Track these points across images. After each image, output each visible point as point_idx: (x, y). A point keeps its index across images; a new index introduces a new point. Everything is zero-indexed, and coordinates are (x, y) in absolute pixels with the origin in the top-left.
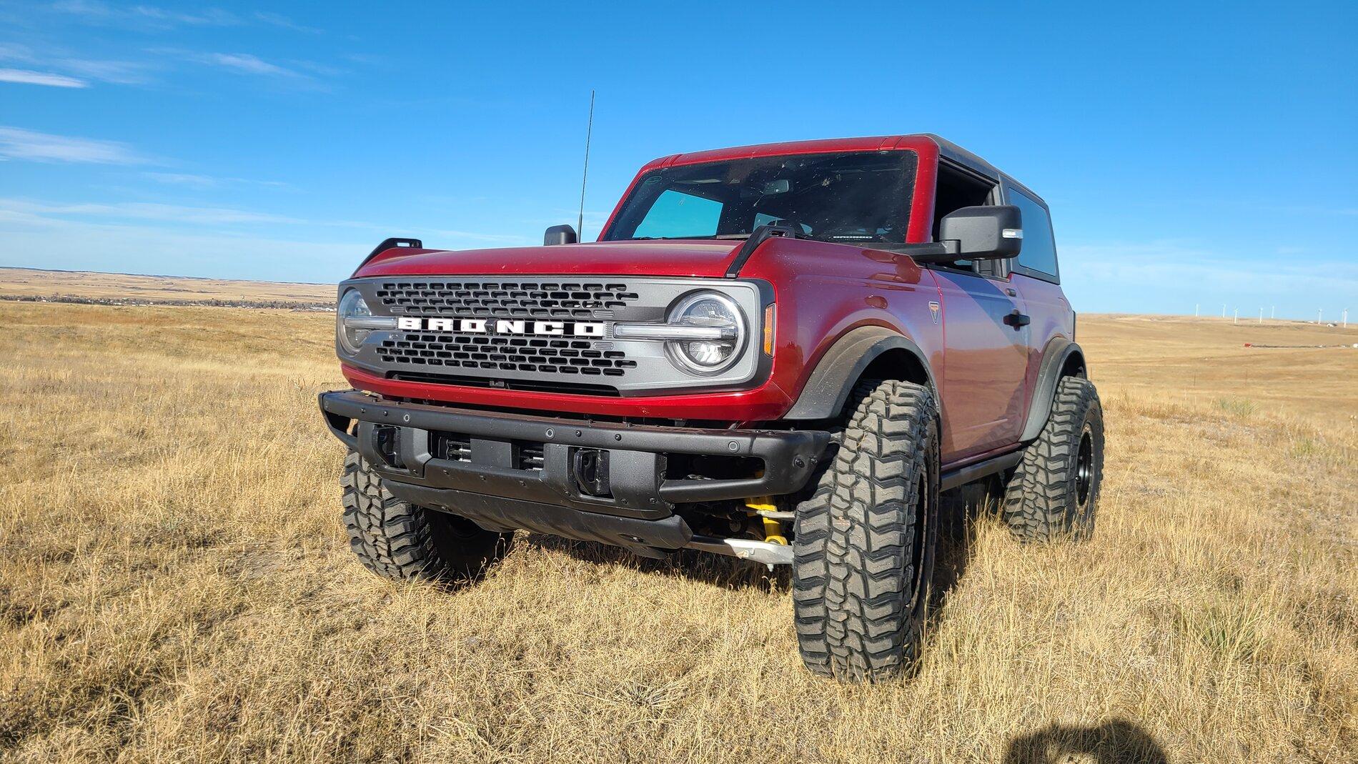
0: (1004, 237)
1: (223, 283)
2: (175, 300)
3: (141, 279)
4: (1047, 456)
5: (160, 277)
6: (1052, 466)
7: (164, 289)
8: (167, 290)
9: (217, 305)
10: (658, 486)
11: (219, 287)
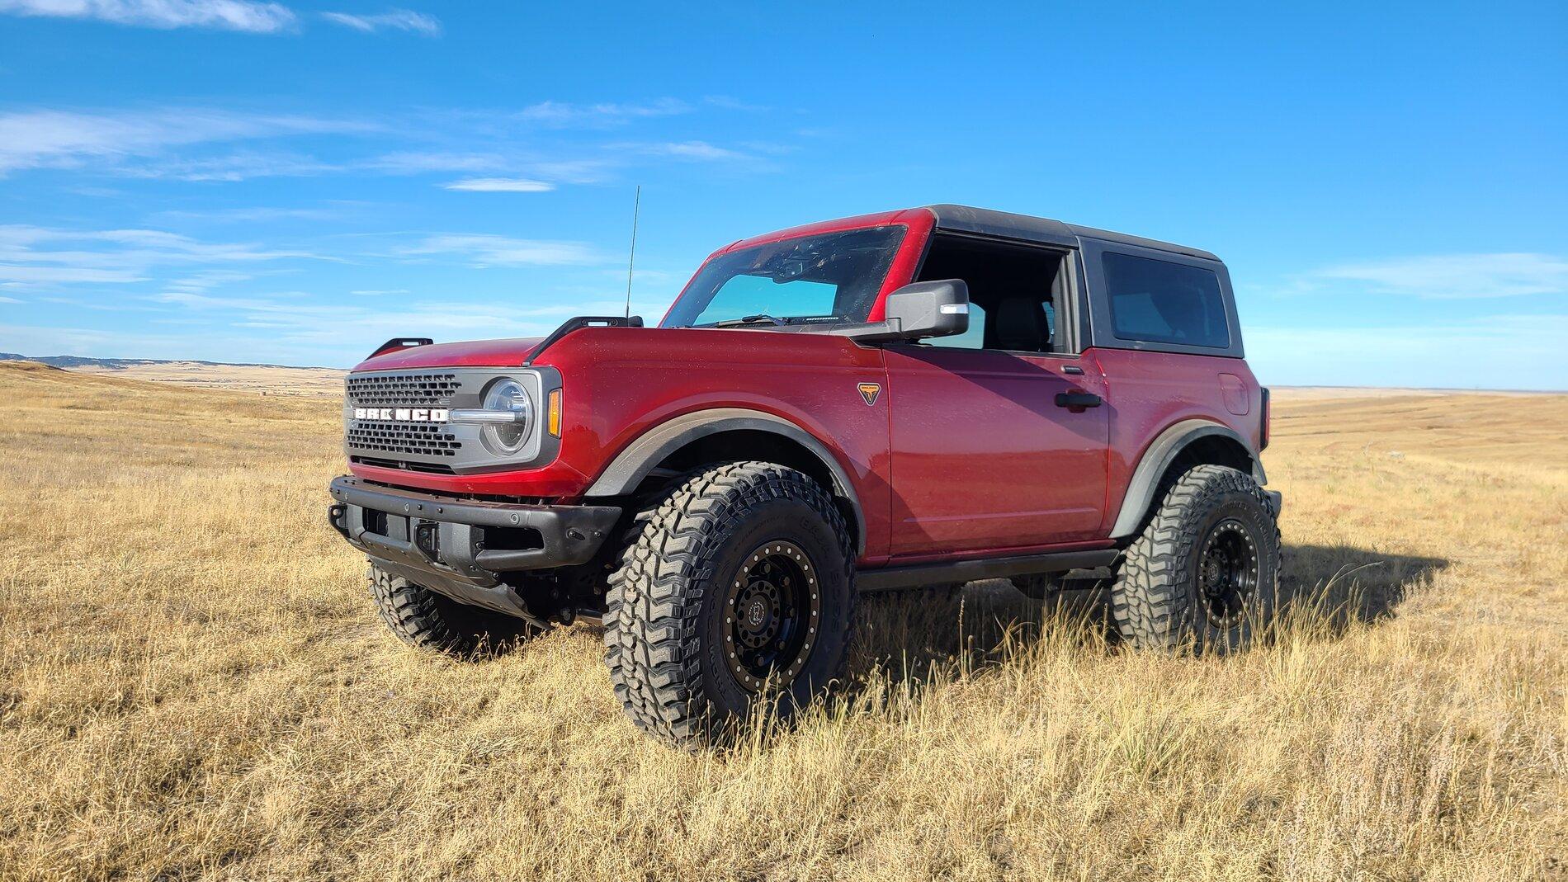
0: (942, 312)
4: (1148, 555)
6: (1153, 567)
10: (474, 555)
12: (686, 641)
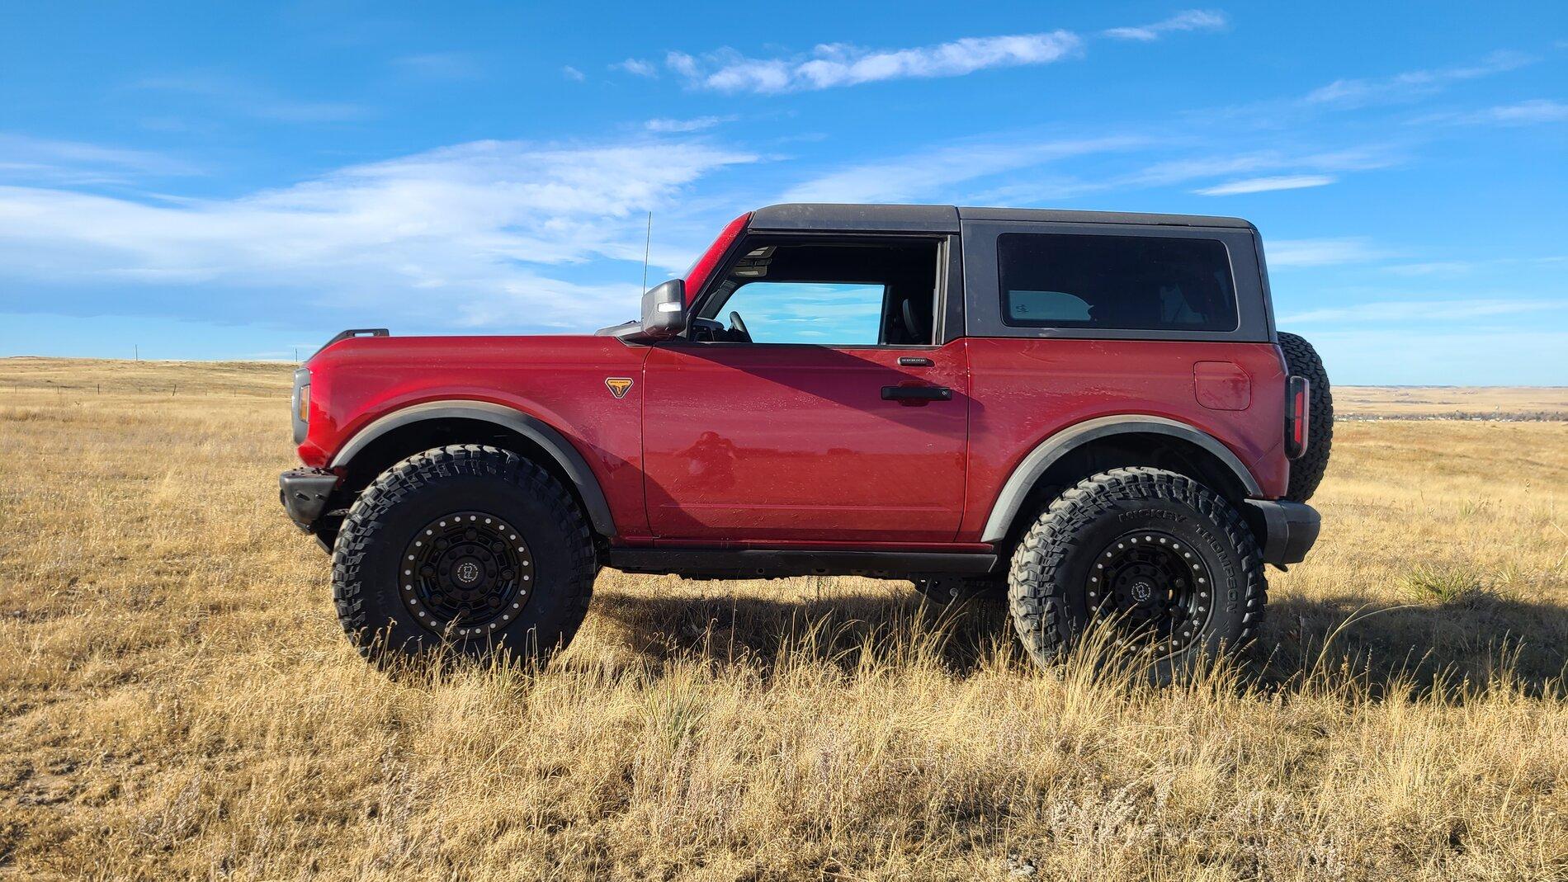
1: (1472, 390)
2: (1410, 414)
3: (1371, 390)
5: (1392, 387)
7: (1398, 402)
8: (1402, 402)
9: (1462, 418)
11: (1467, 397)
12: (349, 583)
